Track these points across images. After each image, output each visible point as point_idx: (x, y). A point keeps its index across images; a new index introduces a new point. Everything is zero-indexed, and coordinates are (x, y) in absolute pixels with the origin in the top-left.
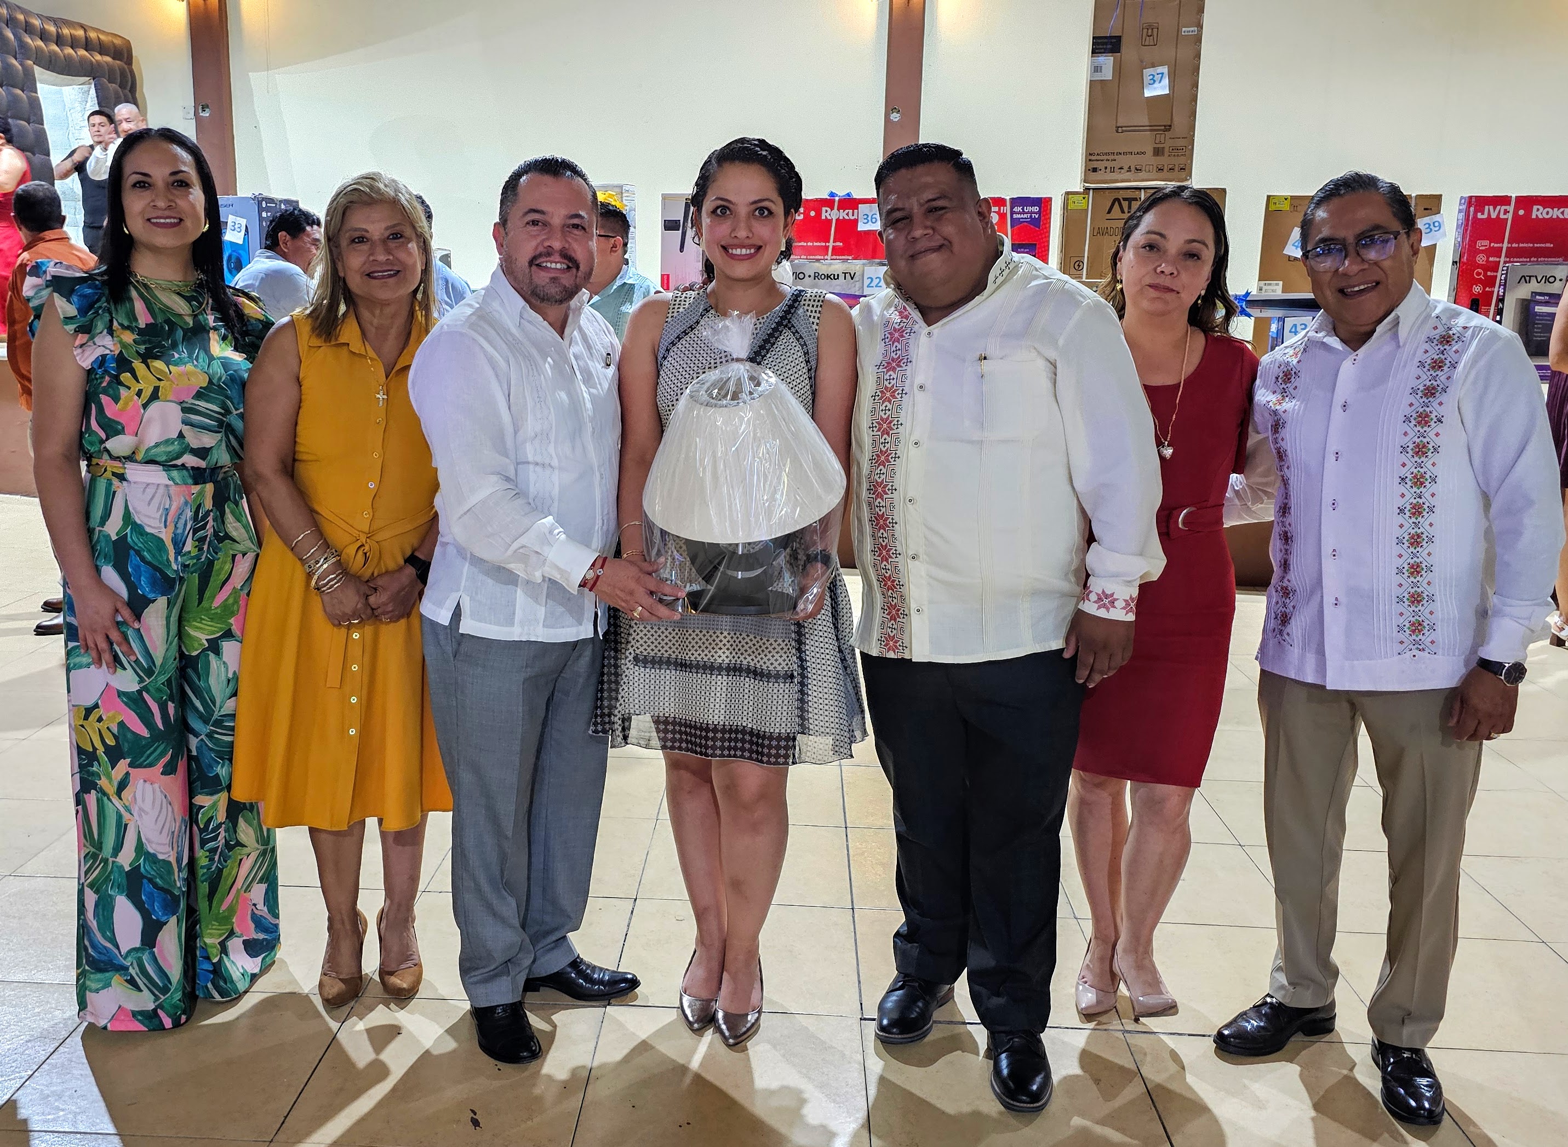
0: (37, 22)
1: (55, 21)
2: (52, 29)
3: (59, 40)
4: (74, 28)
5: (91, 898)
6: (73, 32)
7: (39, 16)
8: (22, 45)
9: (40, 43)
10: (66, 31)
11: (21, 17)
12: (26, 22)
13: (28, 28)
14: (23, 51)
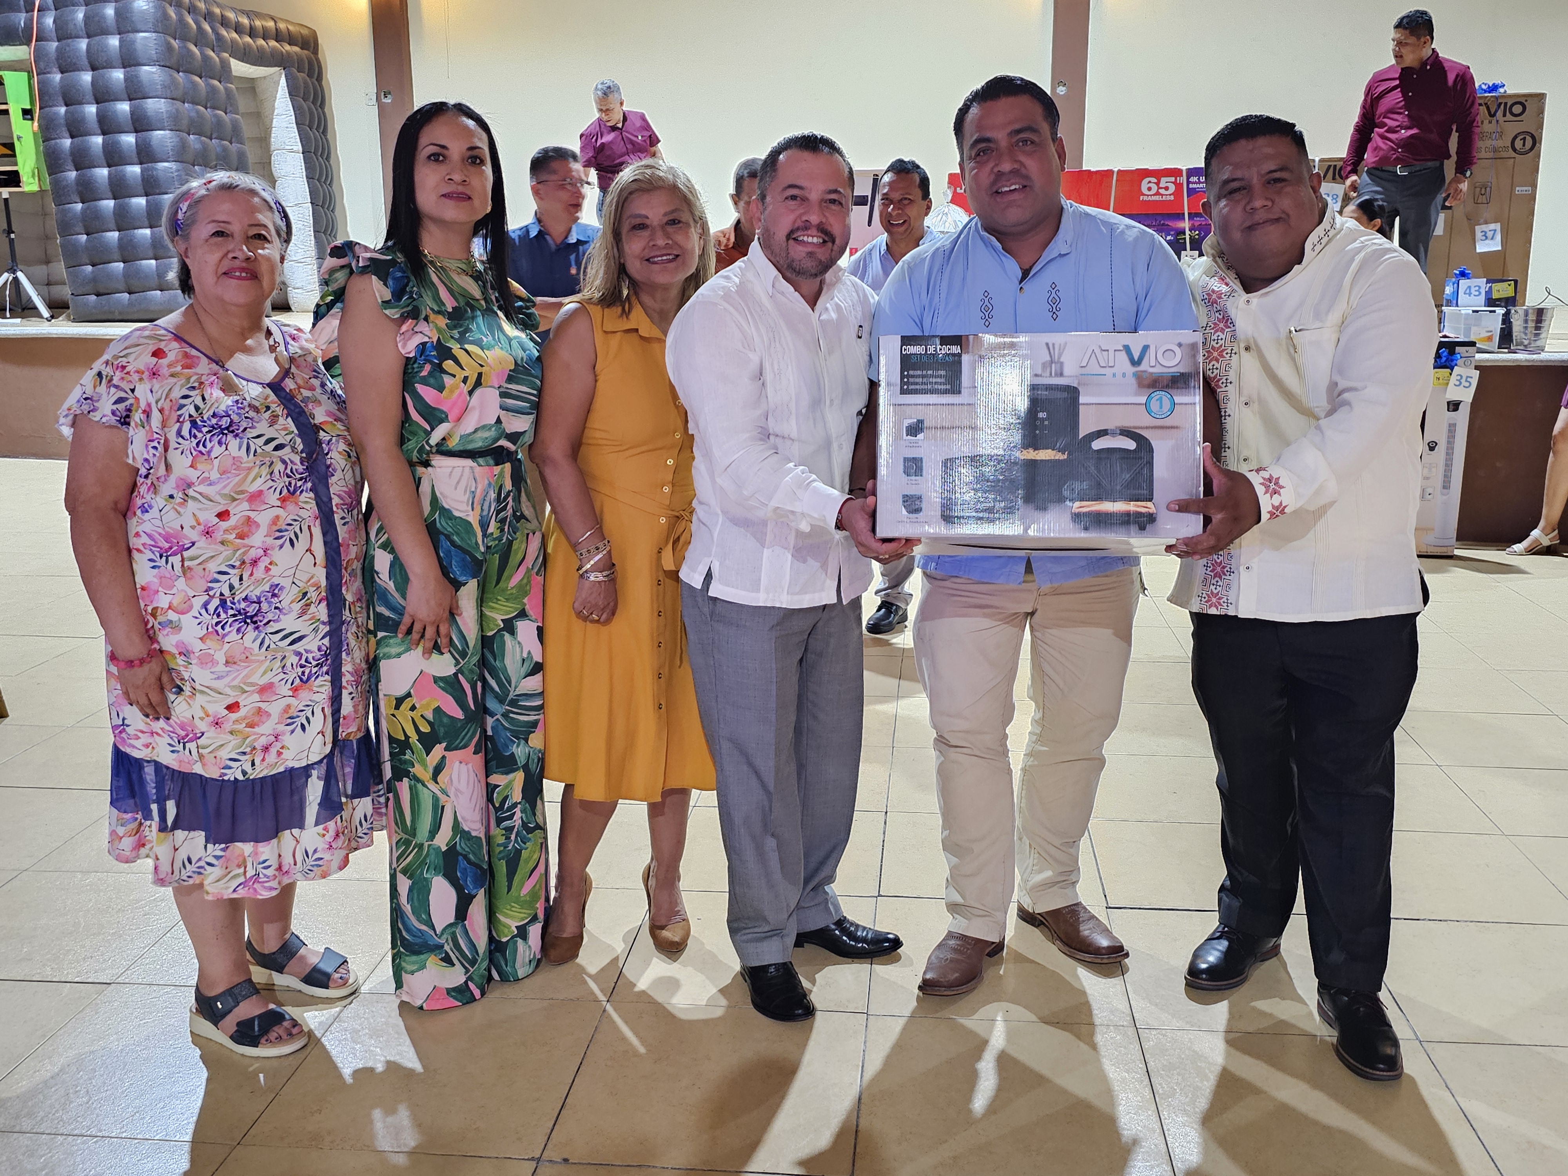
0: (231, 15)
1: (248, 14)
2: (245, 21)
3: (252, 33)
4: (266, 21)
5: (404, 885)
6: (265, 23)
7: (233, 9)
8: (219, 37)
9: (235, 35)
10: (258, 23)
11: (217, 11)
12: (222, 16)
13: (224, 22)
14: (220, 44)
